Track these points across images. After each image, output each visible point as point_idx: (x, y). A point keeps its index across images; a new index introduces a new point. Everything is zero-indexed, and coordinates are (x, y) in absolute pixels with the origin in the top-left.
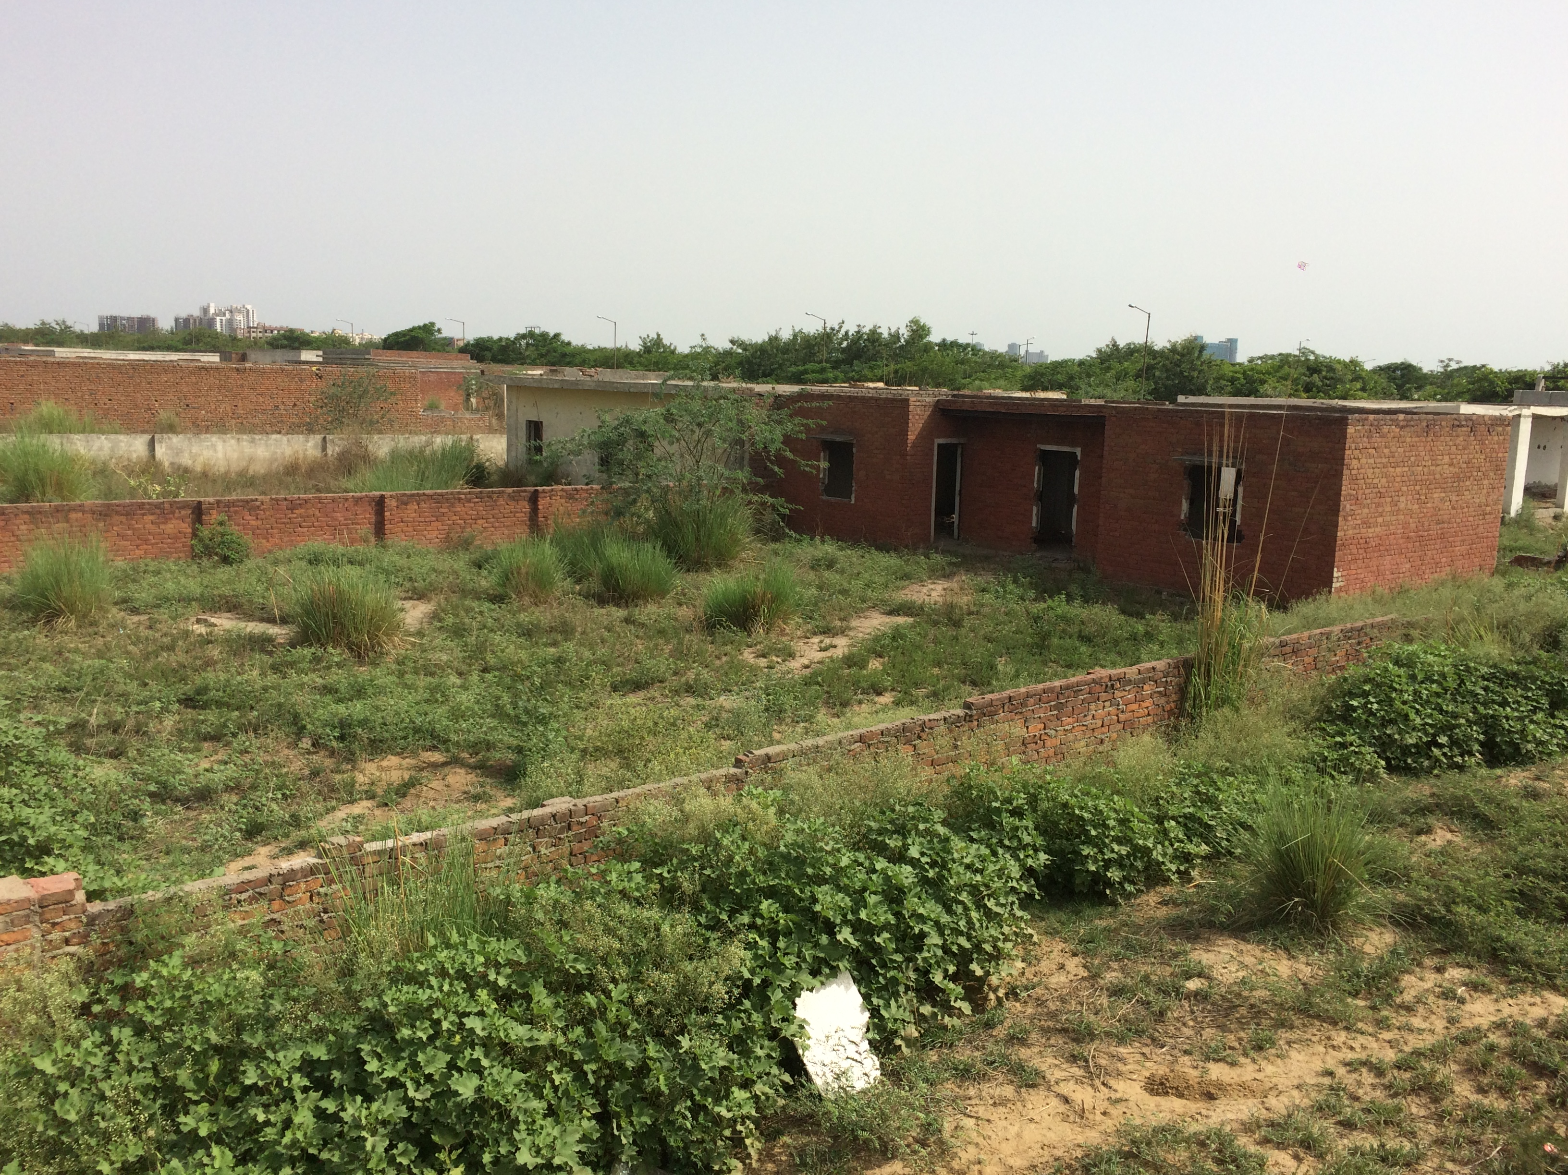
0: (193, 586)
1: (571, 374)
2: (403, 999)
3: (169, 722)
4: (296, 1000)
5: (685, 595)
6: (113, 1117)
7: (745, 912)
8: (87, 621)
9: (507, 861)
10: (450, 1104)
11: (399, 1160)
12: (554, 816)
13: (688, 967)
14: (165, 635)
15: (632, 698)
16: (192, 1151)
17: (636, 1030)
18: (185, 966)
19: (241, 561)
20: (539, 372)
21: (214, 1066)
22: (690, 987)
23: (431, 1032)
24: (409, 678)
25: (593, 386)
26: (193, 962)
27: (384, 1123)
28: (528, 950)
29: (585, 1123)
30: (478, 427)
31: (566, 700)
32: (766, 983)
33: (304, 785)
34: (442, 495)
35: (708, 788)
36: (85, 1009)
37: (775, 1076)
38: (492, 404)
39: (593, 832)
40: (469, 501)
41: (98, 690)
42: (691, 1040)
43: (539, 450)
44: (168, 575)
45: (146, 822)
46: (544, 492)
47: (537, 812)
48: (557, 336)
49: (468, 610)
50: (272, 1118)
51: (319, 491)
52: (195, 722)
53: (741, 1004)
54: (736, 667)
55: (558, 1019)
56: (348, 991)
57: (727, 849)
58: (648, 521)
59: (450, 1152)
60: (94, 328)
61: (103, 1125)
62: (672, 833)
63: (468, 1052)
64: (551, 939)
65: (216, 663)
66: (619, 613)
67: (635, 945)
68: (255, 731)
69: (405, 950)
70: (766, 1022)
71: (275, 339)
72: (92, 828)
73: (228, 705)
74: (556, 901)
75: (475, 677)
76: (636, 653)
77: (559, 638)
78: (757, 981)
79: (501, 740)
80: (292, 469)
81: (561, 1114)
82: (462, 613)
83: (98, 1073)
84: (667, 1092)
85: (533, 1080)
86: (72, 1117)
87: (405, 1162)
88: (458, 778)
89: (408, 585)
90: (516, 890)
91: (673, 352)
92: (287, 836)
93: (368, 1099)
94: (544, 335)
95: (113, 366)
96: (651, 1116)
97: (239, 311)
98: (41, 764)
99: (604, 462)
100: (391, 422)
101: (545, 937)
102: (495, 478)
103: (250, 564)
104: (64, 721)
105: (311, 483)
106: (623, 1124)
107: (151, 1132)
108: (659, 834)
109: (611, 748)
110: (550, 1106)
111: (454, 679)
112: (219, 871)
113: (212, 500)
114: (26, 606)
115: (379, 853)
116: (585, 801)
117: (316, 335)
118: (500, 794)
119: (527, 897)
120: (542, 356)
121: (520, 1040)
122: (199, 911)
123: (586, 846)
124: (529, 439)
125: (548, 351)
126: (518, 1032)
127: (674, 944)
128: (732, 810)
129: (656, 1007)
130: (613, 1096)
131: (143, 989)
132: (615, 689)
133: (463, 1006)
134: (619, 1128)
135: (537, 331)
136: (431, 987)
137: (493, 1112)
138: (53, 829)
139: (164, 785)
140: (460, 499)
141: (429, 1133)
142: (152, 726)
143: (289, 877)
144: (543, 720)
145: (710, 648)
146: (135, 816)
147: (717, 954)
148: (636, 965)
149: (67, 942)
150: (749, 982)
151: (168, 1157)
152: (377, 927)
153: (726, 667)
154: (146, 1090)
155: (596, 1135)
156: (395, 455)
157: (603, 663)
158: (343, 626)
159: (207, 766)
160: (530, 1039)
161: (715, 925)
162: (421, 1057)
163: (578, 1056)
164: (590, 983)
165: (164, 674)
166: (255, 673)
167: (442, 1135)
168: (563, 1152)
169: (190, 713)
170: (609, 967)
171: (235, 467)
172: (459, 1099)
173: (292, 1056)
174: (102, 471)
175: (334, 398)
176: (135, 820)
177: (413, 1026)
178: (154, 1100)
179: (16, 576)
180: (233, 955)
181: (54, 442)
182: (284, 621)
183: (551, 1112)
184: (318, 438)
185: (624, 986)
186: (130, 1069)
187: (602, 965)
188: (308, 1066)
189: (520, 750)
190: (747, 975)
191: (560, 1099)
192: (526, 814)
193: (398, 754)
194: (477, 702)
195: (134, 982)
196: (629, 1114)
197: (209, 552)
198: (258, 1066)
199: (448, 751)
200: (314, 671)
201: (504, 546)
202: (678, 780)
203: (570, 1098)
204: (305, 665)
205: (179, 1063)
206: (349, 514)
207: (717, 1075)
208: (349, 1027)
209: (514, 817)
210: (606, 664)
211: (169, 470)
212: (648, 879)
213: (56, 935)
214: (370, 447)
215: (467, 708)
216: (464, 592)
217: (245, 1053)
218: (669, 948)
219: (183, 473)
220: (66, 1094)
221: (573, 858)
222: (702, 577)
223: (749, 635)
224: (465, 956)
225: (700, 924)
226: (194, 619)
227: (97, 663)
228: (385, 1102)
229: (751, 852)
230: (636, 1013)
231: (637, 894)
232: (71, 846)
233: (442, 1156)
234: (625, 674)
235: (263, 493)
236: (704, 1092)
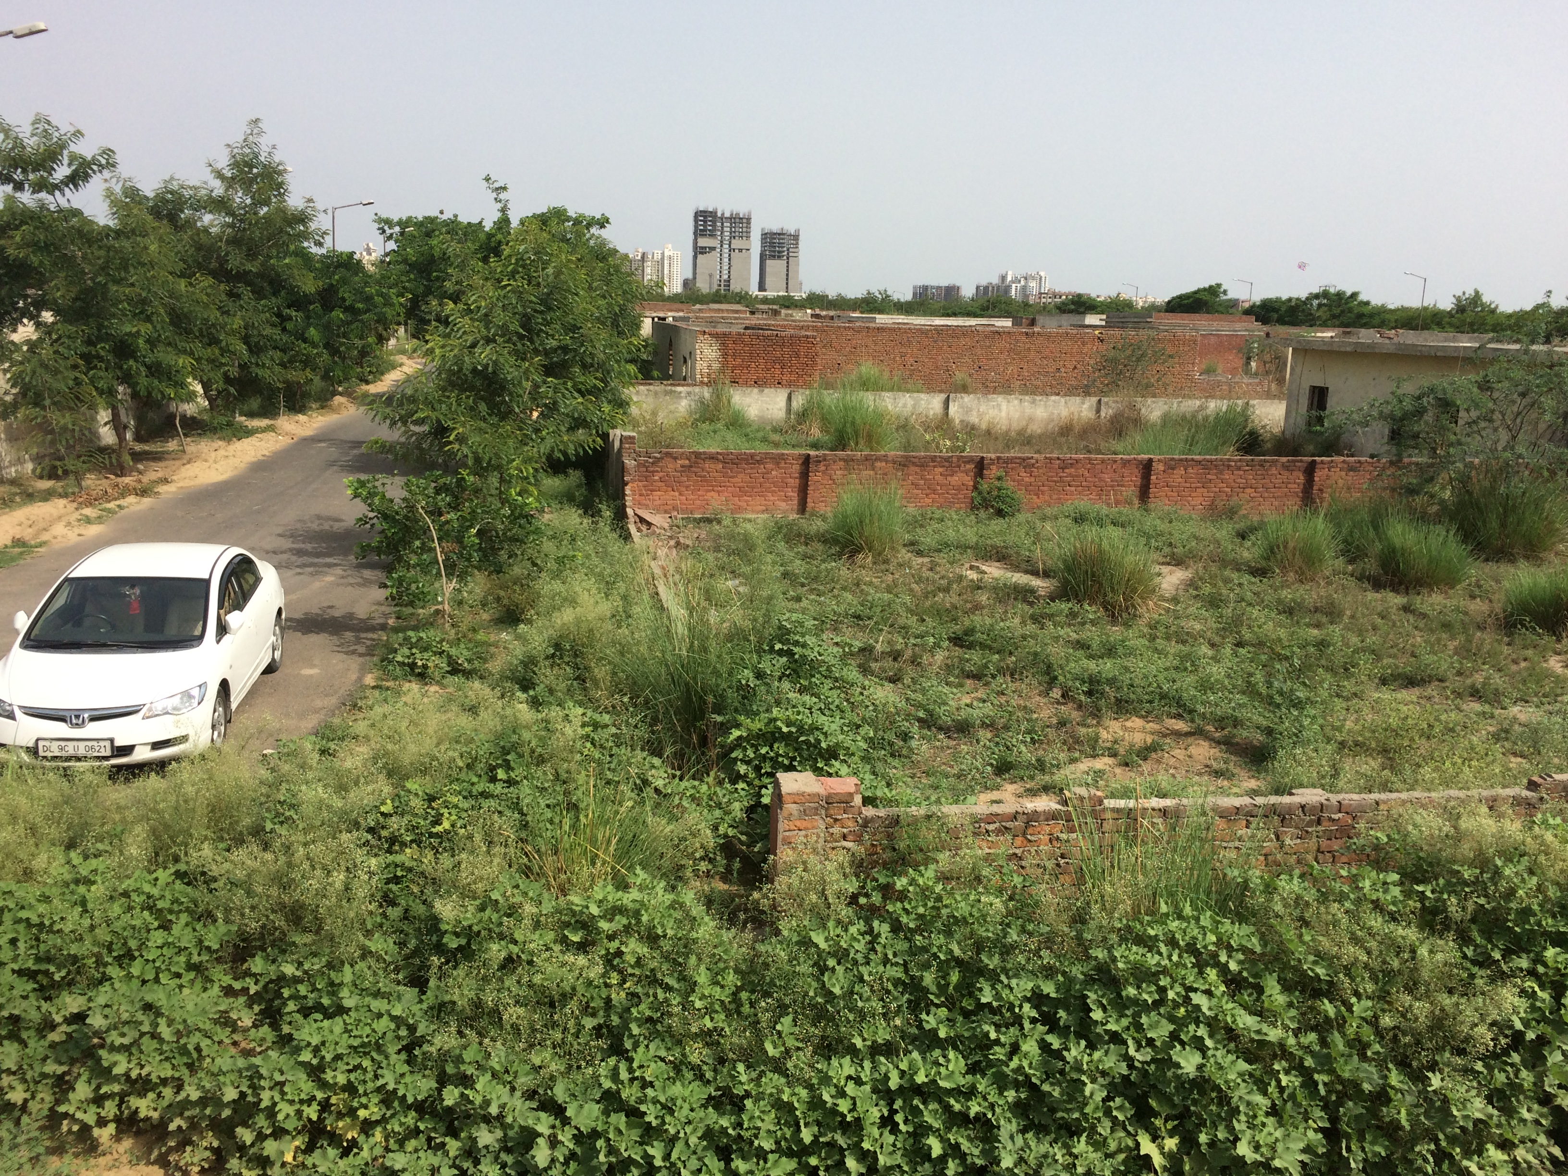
0: (970, 535)
1: (1367, 336)
2: (1132, 958)
3: (940, 657)
4: (1031, 934)
5: (1480, 587)
6: (868, 999)
7: (1524, 956)
8: (881, 560)
9: (1248, 844)
10: (1169, 1074)
11: (1115, 1113)
12: (1303, 807)
13: (1447, 1001)
14: (942, 578)
15: (1404, 694)
16: (930, 1048)
17: (1378, 1053)
18: (938, 880)
19: (1013, 515)
20: (1329, 334)
21: (955, 977)
22: (1446, 1023)
23: (1157, 997)
24: (1160, 643)
25: (1392, 349)
26: (944, 878)
27: (1104, 1074)
28: (1263, 939)
29: (1311, 1134)
30: (1257, 393)
31: (1326, 686)
32: (1542, 1041)
33: (1051, 733)
34: (1211, 461)
35: (1491, 808)
36: (853, 900)
37: (1542, 1146)
38: (1273, 368)
39: (1346, 832)
40: (1239, 469)
41: (885, 620)
42: (1442, 1080)
43: (1320, 420)
44: (950, 523)
45: (914, 743)
46: (1322, 462)
47: (1286, 799)
48: (1354, 295)
49: (1227, 581)
50: (1003, 1039)
51: (1089, 452)
52: (961, 659)
53: (1509, 1056)
54: (1541, 676)
55: (1291, 1017)
56: (1079, 938)
57: (1509, 880)
58: (1442, 502)
59: (1166, 1121)
60: (909, 297)
61: (860, 1004)
62: (1440, 850)
63: (1192, 1027)
64: (1290, 934)
65: (983, 607)
66: (1396, 600)
67: (1384, 962)
68: (1012, 675)
69: (1136, 913)
70: (1539, 1083)
71: (1063, 303)
72: (870, 741)
73: (990, 648)
74: (1298, 898)
75: (1228, 650)
76: (1413, 646)
77: (1324, 619)
78: (1531, 1035)
79: (1249, 719)
80: (1066, 430)
81: (1285, 1117)
82: (1221, 584)
83: (859, 957)
84: (1408, 1128)
85: (1258, 1073)
86: (837, 991)
87: (1121, 1117)
88: (1200, 750)
89: (1167, 550)
90: (1256, 876)
91: (1493, 311)
92: (1032, 778)
93: (1092, 1046)
94: (1340, 295)
95: (923, 332)
96: (1386, 1148)
97: (1033, 278)
98: (836, 680)
99: (1395, 436)
100: (1165, 386)
101: (1283, 930)
102: (1269, 445)
103: (1021, 517)
104: (857, 644)
105: (1082, 444)
106: (1353, 1147)
107: (898, 1022)
108: (1425, 848)
109: (1373, 745)
110: (1274, 1105)
111: (1205, 650)
112: (971, 799)
113: (993, 456)
114: (835, 541)
115: (1118, 810)
116: (1340, 797)
117: (1102, 299)
118: (1243, 774)
119: (1267, 886)
120: (1334, 317)
121: (1248, 1029)
122: (954, 834)
123: (1336, 845)
124: (1311, 407)
125: (1343, 312)
126: (1246, 1021)
127: (1432, 971)
128: (1519, 837)
129: (1405, 1034)
130: (1345, 1114)
131: (901, 892)
132: (1384, 681)
133: (1190, 980)
134: (1349, 1149)
135: (1332, 290)
136: (1160, 954)
137: (1214, 1095)
138: (841, 737)
139: (931, 713)
140: (1229, 466)
141: (1145, 1096)
142: (925, 659)
143: (1032, 818)
144: (1298, 704)
145: (1506, 650)
146: (905, 737)
147: (1483, 993)
148: (1385, 984)
149: (844, 837)
150: (1521, 1034)
151: (910, 1048)
152: (1113, 884)
153: (1525, 674)
154: (897, 982)
155: (1321, 1150)
156: (1166, 419)
157: (1373, 652)
158: (1101, 585)
159: (968, 701)
160: (1258, 1032)
161: (1484, 962)
162: (1144, 1020)
163: (1309, 1062)
164: (1330, 991)
165: (938, 613)
166: (1017, 621)
167: (1159, 1102)
168: (1285, 1156)
169: (958, 651)
170: (1352, 979)
171: (1016, 426)
172: (1180, 1072)
173: (1023, 986)
174: (904, 426)
175: (1114, 361)
176: (905, 741)
177: (1139, 987)
178: (902, 994)
179: (830, 515)
180: (978, 879)
181: (869, 399)
182: (1046, 574)
183: (1274, 1111)
184: (1094, 400)
185: (1370, 1003)
186: (886, 961)
187: (1346, 975)
188: (1037, 998)
189: (1269, 732)
190: (1518, 1025)
191: (1285, 1101)
192: (1274, 799)
193: (1142, 717)
194: (1229, 676)
195: (894, 883)
196: (1361, 1139)
197: (986, 504)
198: (993, 987)
199: (1192, 721)
200: (1070, 625)
201: (1271, 517)
202: (1454, 793)
203: (1298, 1105)
204: (1061, 619)
205: (926, 966)
206: (1116, 477)
207: (1470, 1126)
208: (1077, 971)
209: (1260, 800)
210: (1377, 654)
211: (959, 427)
212: (1408, 894)
213: (836, 830)
214: (1143, 411)
215: (1217, 680)
216: (1224, 563)
217: (982, 971)
218: (1425, 974)
219: (971, 430)
220: (833, 970)
221: (1320, 856)
222: (1504, 569)
223: (1559, 641)
224: (1196, 931)
225: (1465, 957)
226: (967, 565)
227: (887, 596)
228: (1107, 1053)
229: (1540, 888)
230: (1380, 1033)
231: (1392, 908)
232: (853, 754)
233: (1158, 1122)
234: (1397, 667)
235: (1038, 452)
236: (1453, 1140)
